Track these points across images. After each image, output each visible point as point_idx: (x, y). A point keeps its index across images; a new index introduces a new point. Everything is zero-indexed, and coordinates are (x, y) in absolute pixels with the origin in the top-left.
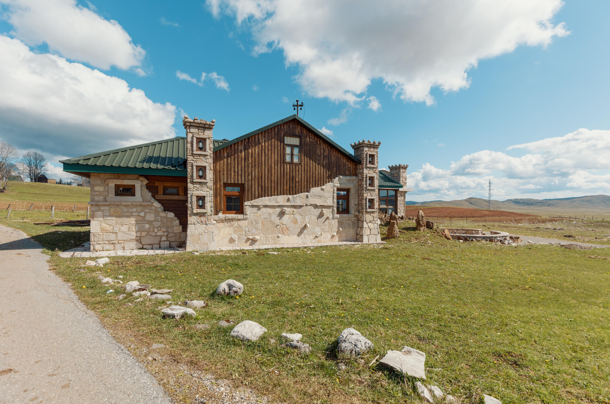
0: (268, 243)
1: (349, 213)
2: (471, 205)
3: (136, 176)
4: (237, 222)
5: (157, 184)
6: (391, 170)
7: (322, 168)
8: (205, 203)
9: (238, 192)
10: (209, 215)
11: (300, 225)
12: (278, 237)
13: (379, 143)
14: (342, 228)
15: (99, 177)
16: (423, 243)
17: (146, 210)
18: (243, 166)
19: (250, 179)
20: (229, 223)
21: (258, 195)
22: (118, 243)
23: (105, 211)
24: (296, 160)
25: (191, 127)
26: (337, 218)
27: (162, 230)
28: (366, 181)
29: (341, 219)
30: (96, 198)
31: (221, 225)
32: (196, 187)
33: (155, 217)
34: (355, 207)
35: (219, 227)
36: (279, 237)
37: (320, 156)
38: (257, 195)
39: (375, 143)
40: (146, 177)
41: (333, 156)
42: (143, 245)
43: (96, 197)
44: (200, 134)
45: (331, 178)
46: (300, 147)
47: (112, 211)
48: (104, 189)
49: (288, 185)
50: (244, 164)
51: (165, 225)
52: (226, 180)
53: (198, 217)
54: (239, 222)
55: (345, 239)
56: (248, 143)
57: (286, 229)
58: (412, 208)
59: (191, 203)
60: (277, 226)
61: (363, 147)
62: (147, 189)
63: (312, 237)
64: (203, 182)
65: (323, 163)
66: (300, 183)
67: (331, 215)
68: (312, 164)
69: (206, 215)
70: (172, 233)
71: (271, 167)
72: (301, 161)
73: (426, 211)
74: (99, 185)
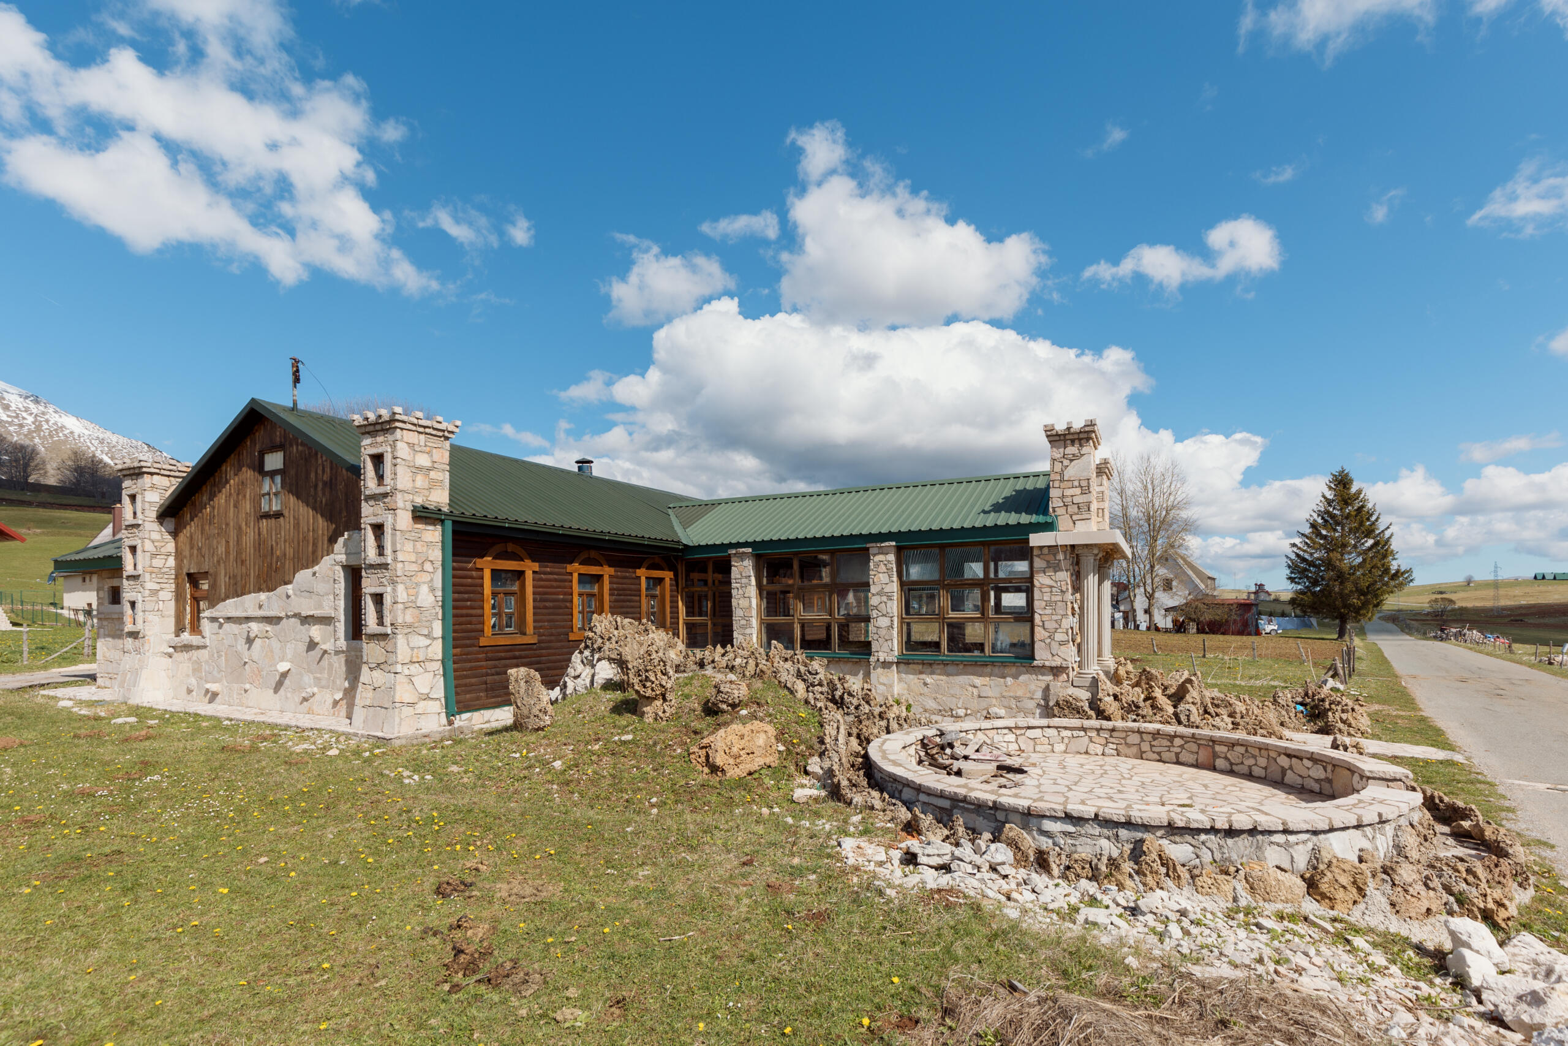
0: (232, 701)
4: (195, 654)
7: (320, 518)
8: (135, 614)
12: (246, 691)
14: (353, 680)
15: (101, 576)
20: (188, 654)
24: (276, 507)
26: (343, 653)
28: (366, 538)
29: (353, 653)
31: (180, 656)
35: (180, 661)
37: (316, 484)
38: (222, 596)
43: (100, 607)
45: (330, 542)
46: (284, 472)
48: (104, 594)
52: (188, 568)
53: (133, 640)
54: (198, 652)
57: (258, 675)
60: (245, 664)
63: (298, 698)
65: (322, 504)
66: (282, 560)
67: (332, 642)
68: (302, 509)
69: (140, 636)
72: (284, 506)
74: (101, 589)
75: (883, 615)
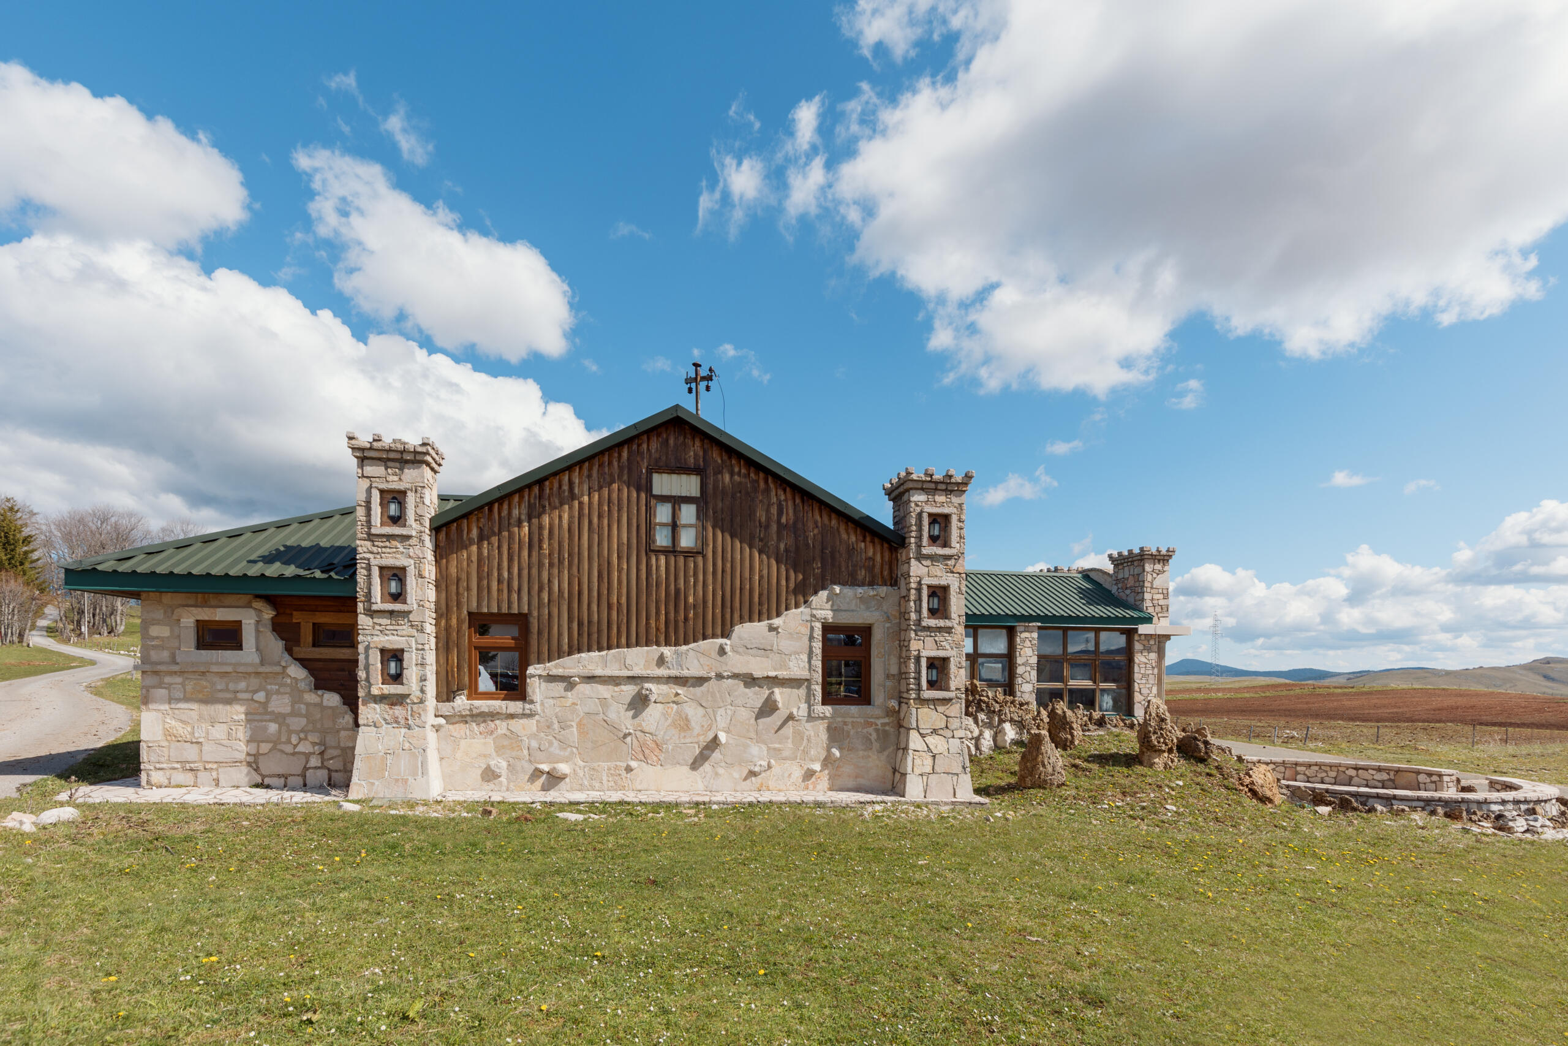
0: (597, 785)
1: (869, 704)
2: (1550, 684)
3: (245, 599)
4: (504, 724)
5: (297, 617)
6: (1116, 566)
7: (773, 563)
8: (402, 669)
9: (513, 639)
10: (415, 701)
11: (698, 735)
12: (629, 769)
13: (968, 477)
14: (840, 749)
15: (160, 602)
16: (1143, 808)
17: (269, 687)
18: (525, 565)
19: (546, 600)
20: (483, 725)
21: (570, 646)
22: (205, 769)
23: (174, 688)
24: (687, 540)
25: (366, 462)
26: (823, 719)
27: (310, 738)
28: (919, 599)
29: (839, 719)
30: (154, 656)
31: (459, 730)
32: (380, 625)
33: (292, 706)
34: (889, 683)
35: (455, 734)
36: (632, 770)
37: (767, 527)
38: (566, 647)
39: (951, 477)
40: (270, 600)
41: (811, 525)
42: (263, 777)
43: (152, 653)
44: (390, 478)
45: (802, 592)
46: (701, 502)
47: (189, 688)
48: (172, 631)
49: (663, 618)
50: (526, 558)
51: (319, 726)
52: (475, 604)
53: (387, 707)
54: (512, 722)
55: (851, 784)
56: (540, 497)
57: (653, 745)
58: (1298, 691)
59: (367, 668)
60: (625, 736)
61: (908, 490)
62: (274, 630)
63: (738, 773)
64: (398, 612)
65: (778, 548)
66: (700, 610)
67: (804, 706)
68: (739, 550)
69: (408, 701)
70: (335, 748)
71: (609, 563)
72: (704, 543)
73: (1350, 700)
74: (158, 623)
75: (1027, 682)
